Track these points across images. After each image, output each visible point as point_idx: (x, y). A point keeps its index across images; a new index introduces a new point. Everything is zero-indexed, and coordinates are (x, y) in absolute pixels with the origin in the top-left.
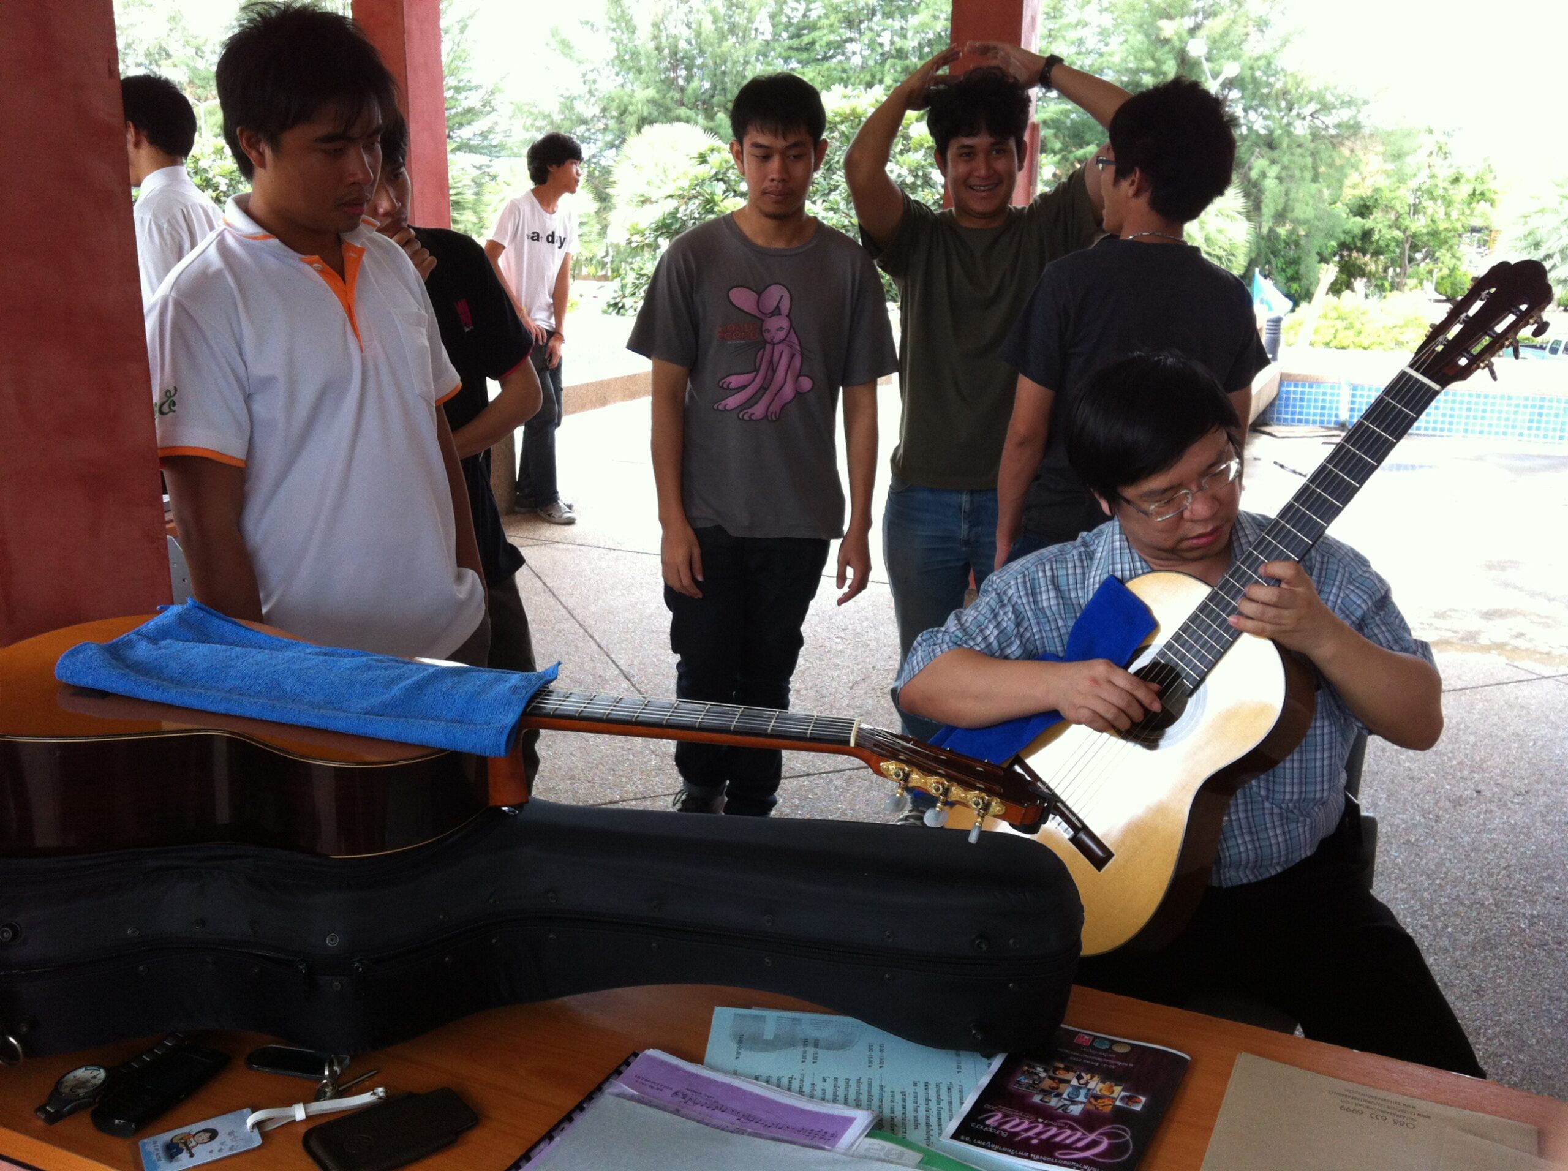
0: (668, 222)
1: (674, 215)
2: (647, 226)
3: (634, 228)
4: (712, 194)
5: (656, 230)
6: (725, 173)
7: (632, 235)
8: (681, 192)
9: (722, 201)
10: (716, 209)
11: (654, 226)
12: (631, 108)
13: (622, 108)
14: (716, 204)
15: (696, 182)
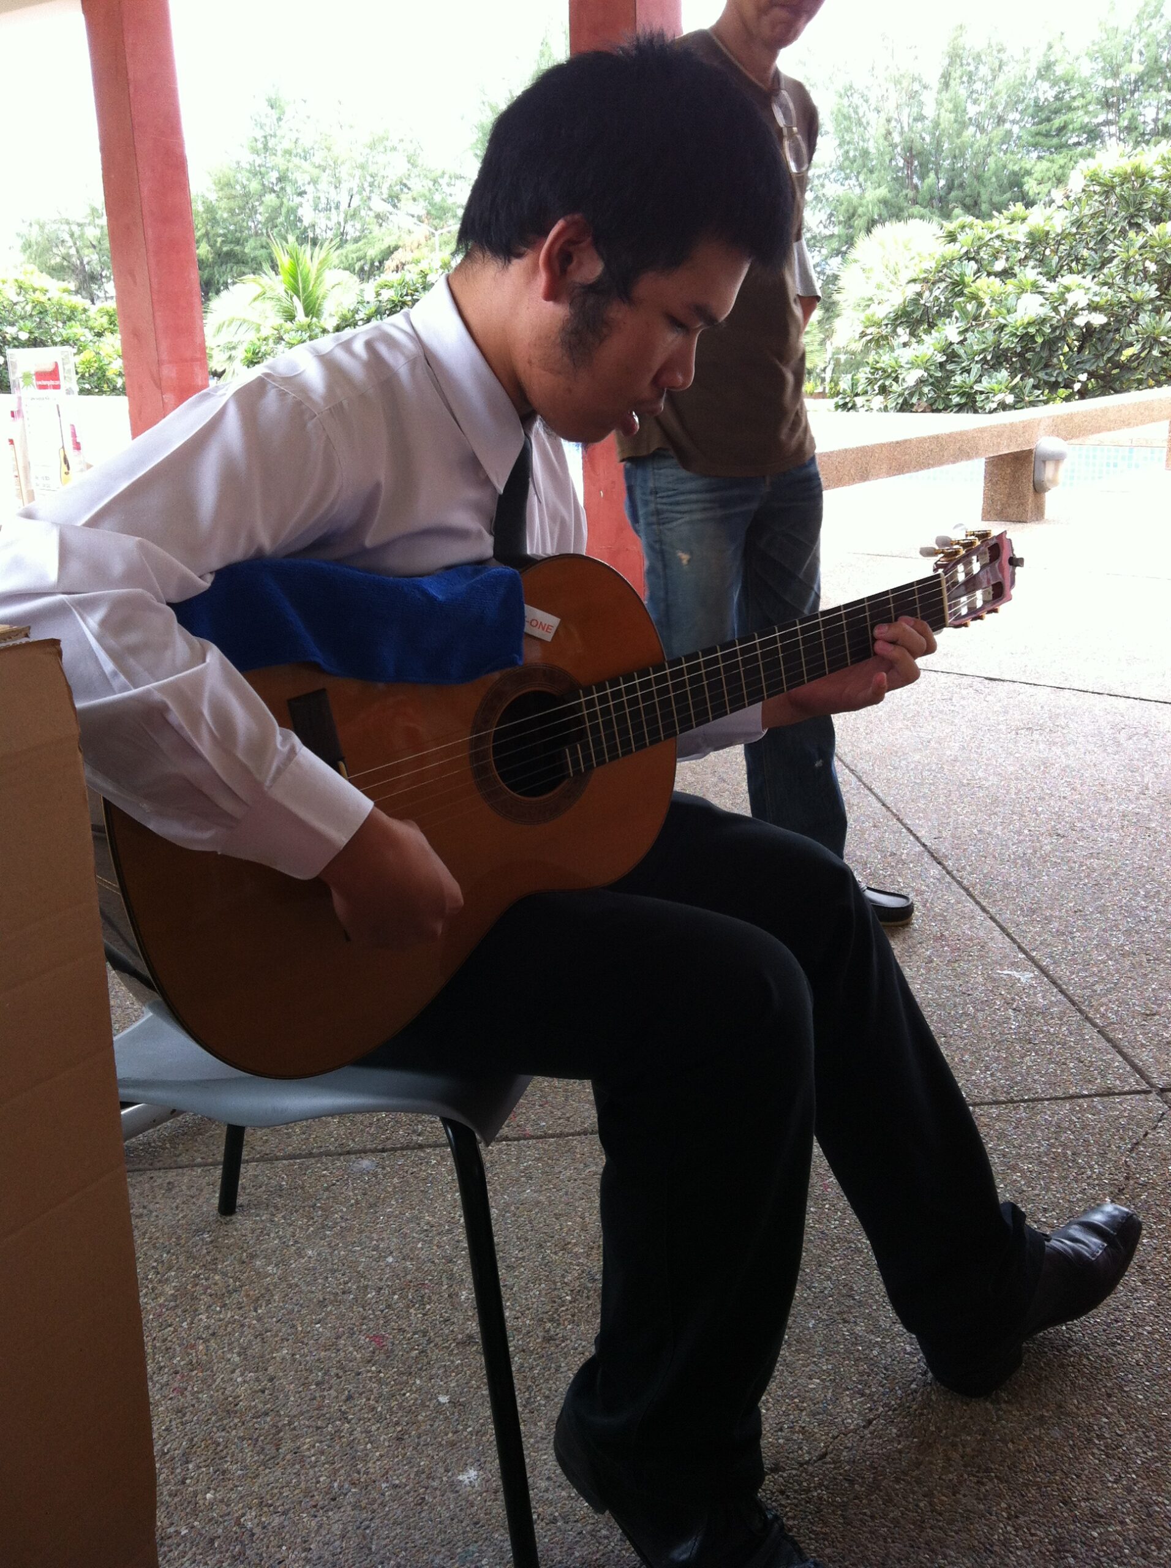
0: (909, 309)
1: (915, 301)
2: (884, 315)
3: (869, 320)
4: (962, 275)
5: (896, 319)
6: (977, 253)
7: (867, 327)
8: (926, 275)
9: (974, 282)
10: (967, 290)
11: (892, 315)
12: (860, 210)
13: (851, 211)
14: (965, 285)
15: (943, 263)
